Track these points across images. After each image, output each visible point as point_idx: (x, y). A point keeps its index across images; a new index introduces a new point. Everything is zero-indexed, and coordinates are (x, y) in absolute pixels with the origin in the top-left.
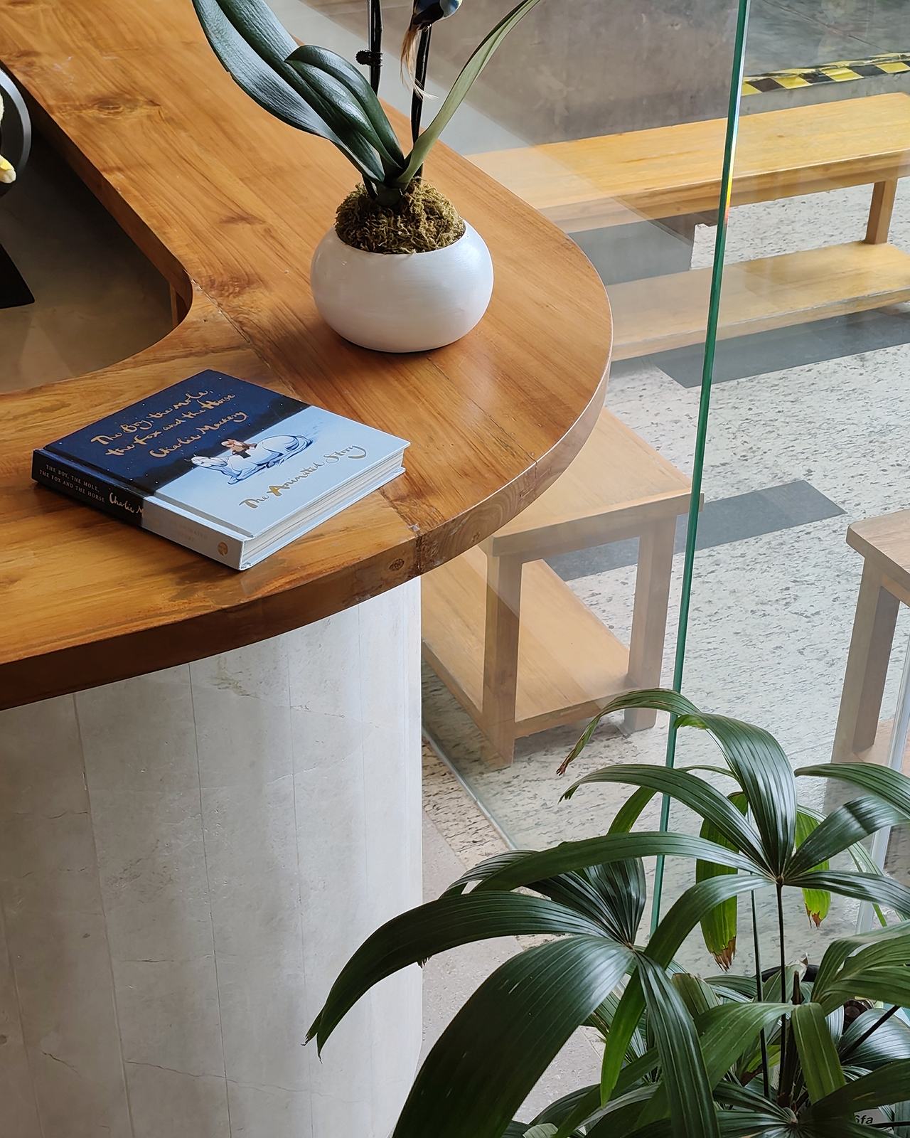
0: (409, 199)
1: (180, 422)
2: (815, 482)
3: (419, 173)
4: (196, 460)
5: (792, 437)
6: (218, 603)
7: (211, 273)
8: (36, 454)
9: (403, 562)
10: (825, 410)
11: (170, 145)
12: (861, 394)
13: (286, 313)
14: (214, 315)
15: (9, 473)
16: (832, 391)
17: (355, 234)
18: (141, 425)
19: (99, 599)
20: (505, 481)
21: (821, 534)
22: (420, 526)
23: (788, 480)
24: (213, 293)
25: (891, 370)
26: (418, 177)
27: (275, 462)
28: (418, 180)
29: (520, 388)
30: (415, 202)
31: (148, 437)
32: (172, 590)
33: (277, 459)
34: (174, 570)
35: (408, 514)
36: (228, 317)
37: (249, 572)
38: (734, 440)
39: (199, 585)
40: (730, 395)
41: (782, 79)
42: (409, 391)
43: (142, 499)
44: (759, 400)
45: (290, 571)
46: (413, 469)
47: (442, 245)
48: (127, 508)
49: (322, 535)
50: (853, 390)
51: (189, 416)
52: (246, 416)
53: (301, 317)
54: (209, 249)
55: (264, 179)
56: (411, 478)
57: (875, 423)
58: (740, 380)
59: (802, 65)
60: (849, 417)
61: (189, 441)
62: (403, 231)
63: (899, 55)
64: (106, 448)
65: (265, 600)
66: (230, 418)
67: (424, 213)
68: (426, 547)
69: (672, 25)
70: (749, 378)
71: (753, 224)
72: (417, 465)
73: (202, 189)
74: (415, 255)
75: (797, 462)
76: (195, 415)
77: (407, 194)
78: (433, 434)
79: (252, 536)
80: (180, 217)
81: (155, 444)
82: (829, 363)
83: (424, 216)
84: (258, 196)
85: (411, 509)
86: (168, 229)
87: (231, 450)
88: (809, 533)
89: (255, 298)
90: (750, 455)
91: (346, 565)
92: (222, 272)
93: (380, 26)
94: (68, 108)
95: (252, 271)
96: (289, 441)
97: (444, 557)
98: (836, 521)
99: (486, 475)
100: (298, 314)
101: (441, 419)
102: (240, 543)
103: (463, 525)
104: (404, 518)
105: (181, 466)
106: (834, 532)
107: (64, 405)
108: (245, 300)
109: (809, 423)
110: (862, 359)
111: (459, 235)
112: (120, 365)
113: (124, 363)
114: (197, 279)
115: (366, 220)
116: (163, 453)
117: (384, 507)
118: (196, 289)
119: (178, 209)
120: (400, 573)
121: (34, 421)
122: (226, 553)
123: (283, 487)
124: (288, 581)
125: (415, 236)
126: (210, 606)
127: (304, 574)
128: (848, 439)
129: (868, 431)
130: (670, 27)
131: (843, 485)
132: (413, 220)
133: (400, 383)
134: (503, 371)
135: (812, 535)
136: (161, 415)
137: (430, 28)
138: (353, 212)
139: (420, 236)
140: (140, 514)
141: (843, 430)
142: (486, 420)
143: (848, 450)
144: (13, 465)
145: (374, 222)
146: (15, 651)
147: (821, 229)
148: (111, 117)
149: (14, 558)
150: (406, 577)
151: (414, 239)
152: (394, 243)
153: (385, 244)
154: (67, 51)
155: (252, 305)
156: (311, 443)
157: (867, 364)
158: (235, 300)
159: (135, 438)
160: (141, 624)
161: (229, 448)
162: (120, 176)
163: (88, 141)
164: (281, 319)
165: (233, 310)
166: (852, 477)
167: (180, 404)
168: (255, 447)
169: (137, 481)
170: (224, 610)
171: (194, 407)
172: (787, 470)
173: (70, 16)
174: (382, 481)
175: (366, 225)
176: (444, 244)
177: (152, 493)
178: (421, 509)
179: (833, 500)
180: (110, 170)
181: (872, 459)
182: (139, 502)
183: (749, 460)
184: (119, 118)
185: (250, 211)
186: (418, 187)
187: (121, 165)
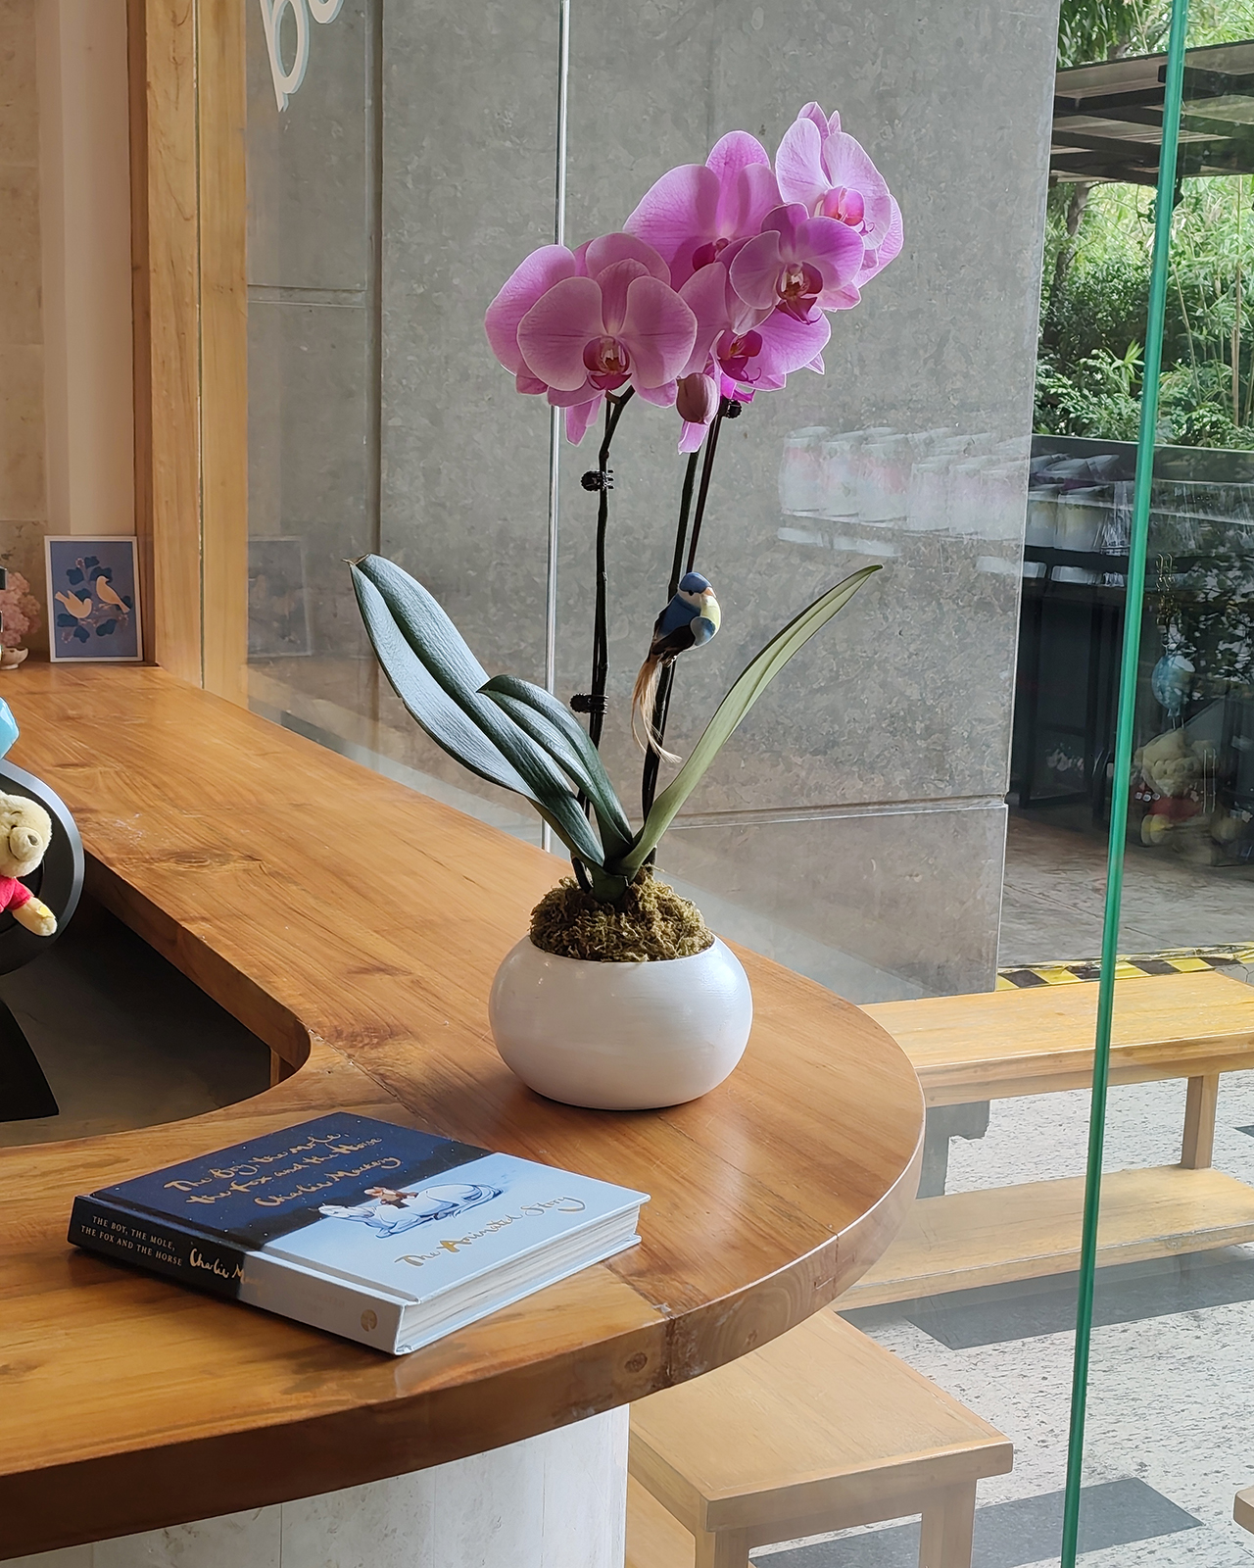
0: (637, 891)
1: (300, 1167)
2: (1153, 1480)
3: (651, 858)
4: (323, 1209)
5: (1112, 1419)
6: (359, 1397)
7: (336, 1023)
8: (79, 1202)
9: (646, 1359)
10: (1153, 1383)
11: (277, 898)
12: (1201, 1363)
13: (447, 1065)
14: (342, 1067)
15: (31, 1236)
16: (1159, 1358)
17: (560, 935)
18: (240, 1170)
19: (169, 1390)
20: (793, 1255)
21: (1173, 1554)
22: (670, 1306)
23: (1112, 1476)
24: (340, 1043)
25: (1238, 1333)
26: (650, 865)
27: (447, 1214)
28: (649, 869)
29: (799, 1152)
30: (646, 897)
31: (251, 1183)
32: (287, 1381)
33: (450, 1210)
34: (290, 1355)
35: (651, 1291)
36: (364, 1069)
37: (407, 1360)
38: (1026, 1419)
39: (327, 1374)
40: (1014, 1359)
41: (1045, 972)
42: (636, 1153)
43: (243, 1254)
44: (1056, 1367)
45: (470, 1358)
46: (653, 1240)
47: (684, 954)
48: (217, 1272)
49: (519, 1314)
50: (1189, 1358)
51: (313, 1161)
52: (399, 1163)
53: (470, 1070)
54: (333, 999)
55: (409, 931)
56: (650, 1249)
57: (1227, 1402)
58: (1026, 1340)
59: (1068, 957)
60: (1188, 1393)
61: (314, 1189)
62: (630, 932)
63: (1195, 949)
64: (188, 1194)
65: (434, 1396)
66: (375, 1164)
67: (657, 912)
68: (681, 1339)
69: (911, 876)
70: (1038, 1337)
71: (1021, 1145)
72: (657, 1235)
73: (318, 938)
74: (646, 965)
75: (1123, 1452)
76: (322, 1159)
77: (634, 885)
78: (677, 1200)
79: (417, 1300)
80: (291, 967)
81: (263, 1192)
82: (1151, 1322)
83: (658, 916)
84: (401, 948)
85: (654, 1286)
86: (274, 978)
87: (379, 1200)
88: (1153, 1552)
89: (401, 1050)
90: (1051, 1440)
91: (561, 1352)
92: (353, 1022)
93: (606, 661)
94: (134, 861)
95: (396, 1022)
96: (468, 1191)
97: (706, 1363)
98: (1191, 1536)
99: (765, 1249)
100: (466, 1068)
101: (687, 1184)
102: (397, 1309)
103: (736, 1312)
104: (646, 1297)
105: (304, 1216)
106: (1190, 1551)
107: (118, 1161)
108: (388, 1052)
109: (1133, 1400)
110: (1196, 1318)
111: (706, 946)
112: (205, 1117)
113: (212, 1116)
114: (316, 1029)
115: (577, 917)
116: (276, 1201)
117: (612, 1283)
118: (314, 1039)
119: (287, 959)
120: (640, 1378)
121: (73, 1178)
122: (373, 1328)
123: (461, 1242)
124: (471, 1370)
125: (646, 938)
126: (348, 1400)
127: (495, 1361)
128: (1191, 1423)
129: (1220, 1412)
130: (908, 878)
131: (1194, 1485)
132: (645, 919)
133: (622, 1143)
134: (771, 1133)
135: (1158, 1555)
136: (271, 1159)
137: (674, 662)
138: (557, 909)
139: (653, 939)
140: (238, 1278)
141: (1183, 1411)
142: (754, 1185)
143: (1194, 1438)
144: (38, 1228)
145: (588, 920)
146: (30, 1457)
147: (1115, 1155)
148: (194, 870)
149: (33, 1339)
150: (649, 1387)
151: (645, 943)
152: (616, 947)
153: (603, 948)
154: (136, 809)
155: (398, 1057)
156: (500, 1193)
157: (1204, 1324)
158: (372, 1052)
159: (232, 1184)
160: (238, 1423)
161: (377, 1197)
162: (206, 926)
163: (161, 892)
164: (441, 1072)
165: (370, 1062)
166: (1205, 1474)
167: (299, 1148)
168: (416, 1196)
169: (233, 1232)
170: (369, 1408)
171: (320, 1150)
172: (1109, 1462)
173: (138, 778)
174: (607, 1251)
175: (576, 924)
176: (687, 953)
177: (259, 1248)
178: (672, 1286)
179: (1182, 1506)
180: (193, 920)
181: (1230, 1451)
182: (239, 1259)
183: (1051, 1447)
184: (205, 871)
185: (390, 963)
186: (649, 878)
187: (208, 916)
